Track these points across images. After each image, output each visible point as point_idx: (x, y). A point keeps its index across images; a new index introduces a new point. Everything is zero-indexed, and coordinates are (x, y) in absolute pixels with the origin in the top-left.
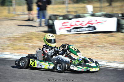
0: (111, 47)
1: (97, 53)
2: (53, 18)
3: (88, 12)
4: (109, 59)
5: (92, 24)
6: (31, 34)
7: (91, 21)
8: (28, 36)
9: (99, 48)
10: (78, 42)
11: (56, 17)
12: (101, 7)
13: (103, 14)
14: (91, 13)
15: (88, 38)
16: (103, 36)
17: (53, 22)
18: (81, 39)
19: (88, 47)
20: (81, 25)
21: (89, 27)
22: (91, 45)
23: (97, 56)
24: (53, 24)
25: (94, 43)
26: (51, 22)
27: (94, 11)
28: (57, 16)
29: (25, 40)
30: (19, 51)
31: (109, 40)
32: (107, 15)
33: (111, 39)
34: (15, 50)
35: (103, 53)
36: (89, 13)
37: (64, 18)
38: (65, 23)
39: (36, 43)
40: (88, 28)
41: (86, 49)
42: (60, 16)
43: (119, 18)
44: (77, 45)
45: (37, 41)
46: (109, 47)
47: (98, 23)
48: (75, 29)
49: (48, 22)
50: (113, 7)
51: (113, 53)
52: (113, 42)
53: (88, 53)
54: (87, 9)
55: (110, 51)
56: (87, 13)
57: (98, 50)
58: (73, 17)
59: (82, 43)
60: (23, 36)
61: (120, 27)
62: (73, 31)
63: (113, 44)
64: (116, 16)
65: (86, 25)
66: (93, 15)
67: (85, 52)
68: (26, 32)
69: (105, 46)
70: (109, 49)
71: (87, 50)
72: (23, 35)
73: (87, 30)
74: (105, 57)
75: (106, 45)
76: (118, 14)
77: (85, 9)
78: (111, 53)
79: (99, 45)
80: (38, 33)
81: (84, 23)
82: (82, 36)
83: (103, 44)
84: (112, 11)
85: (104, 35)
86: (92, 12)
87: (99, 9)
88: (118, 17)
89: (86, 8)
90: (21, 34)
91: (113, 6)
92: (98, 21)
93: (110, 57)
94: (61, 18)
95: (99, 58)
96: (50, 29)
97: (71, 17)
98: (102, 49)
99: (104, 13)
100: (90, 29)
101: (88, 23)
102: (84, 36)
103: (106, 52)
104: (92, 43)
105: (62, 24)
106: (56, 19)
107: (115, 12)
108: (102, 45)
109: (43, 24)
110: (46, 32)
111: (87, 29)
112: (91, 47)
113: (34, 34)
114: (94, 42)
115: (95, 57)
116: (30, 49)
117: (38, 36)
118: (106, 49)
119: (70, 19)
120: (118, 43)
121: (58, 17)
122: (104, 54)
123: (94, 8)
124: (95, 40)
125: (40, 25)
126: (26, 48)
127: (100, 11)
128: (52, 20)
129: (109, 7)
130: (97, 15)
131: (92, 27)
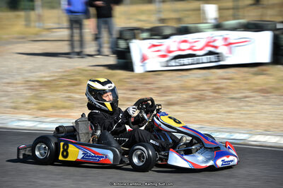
0: (260, 98)
1: (229, 112)
2: (127, 35)
3: (206, 19)
4: (257, 126)
5: (216, 47)
6: (79, 73)
8: (72, 78)
9: (234, 101)
10: (184, 88)
11: (134, 33)
12: (236, 8)
13: (240, 23)
14: (213, 21)
15: (207, 80)
16: (243, 75)
17: (128, 44)
18: (193, 82)
20: (190, 49)
21: (210, 53)
22: (215, 95)
23: (229, 121)
24: (128, 50)
25: (222, 91)
26: (122, 44)
27: (221, 17)
28: (136, 31)
29: (64, 86)
30: (53, 112)
31: (255, 84)
32: (250, 26)
33: (260, 80)
34: (42, 109)
36: (209, 21)
37: (152, 35)
38: (154, 46)
40: (208, 56)
41: (204, 103)
42: (143, 30)
43: (277, 32)
44: (182, 95)
46: (256, 98)
47: (231, 45)
48: (177, 60)
49: (117, 45)
50: (263, 8)
51: (265, 113)
52: (264, 87)
53: (208, 114)
54: (204, 13)
55: (259, 107)
56: (204, 21)
58: (173, 32)
59: (193, 90)
60: (62, 78)
62: (173, 63)
63: (265, 91)
64: (270, 27)
65: (201, 49)
66: (218, 27)
68: (68, 69)
69: (246, 97)
70: (257, 104)
71: (206, 107)
72: (61, 74)
74: (248, 121)
75: (248, 94)
76: (275, 23)
77: (200, 14)
78: (261, 113)
79: (234, 96)
80: (94, 70)
81: (198, 46)
83: (243, 93)
84: (262, 15)
85: (244, 73)
86: (216, 19)
87: (231, 12)
88: (274, 29)
89: (201, 12)
90: (56, 74)
91: (263, 4)
93: (258, 122)
94: (145, 35)
96: (121, 61)
97: (167, 32)
98: (241, 104)
99: (243, 21)
100: (212, 58)
101: (207, 45)
102: (199, 76)
103: (248, 110)
104: (217, 90)
106: (135, 37)
107: (268, 19)
109: (106, 50)
110: (110, 67)
111: (205, 59)
112: (214, 100)
113: (86, 73)
114: (222, 88)
115: (225, 123)
116: (77, 107)
118: (250, 104)
119: (166, 37)
120: (276, 89)
121: (139, 34)
122: (245, 114)
123: (220, 9)
124: (224, 83)
125: (99, 52)
126: (68, 104)
127: (235, 17)
128: (126, 40)
129: (254, 7)
130: (227, 27)
131: (217, 53)
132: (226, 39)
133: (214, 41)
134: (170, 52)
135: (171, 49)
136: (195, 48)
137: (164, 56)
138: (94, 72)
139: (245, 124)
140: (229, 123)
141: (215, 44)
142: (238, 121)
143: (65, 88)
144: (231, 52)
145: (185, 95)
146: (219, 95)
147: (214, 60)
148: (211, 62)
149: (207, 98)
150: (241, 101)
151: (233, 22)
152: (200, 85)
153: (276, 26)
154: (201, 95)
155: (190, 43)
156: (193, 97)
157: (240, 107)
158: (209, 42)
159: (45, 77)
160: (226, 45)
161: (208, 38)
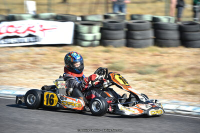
1: (42, 78)
3: (28, 11)
5: (34, 32)
7: (33, 27)
9: (45, 70)
10: (10, 60)
12: (49, 5)
13: (51, 15)
14: (32, 13)
15: (27, 54)
16: (53, 52)
18: (17, 56)
19: (27, 69)
20: (16, 32)
21: (30, 36)
22: (32, 65)
25: (38, 63)
27: (38, 10)
32: (58, 18)
35: (51, 79)
36: (30, 13)
41: (25, 71)
43: (77, 23)
48: (6, 40)
50: (68, 5)
53: (27, 79)
54: (26, 6)
56: (27, 13)
57: (43, 74)
58: (3, 19)
59: (17, 62)
61: (79, 37)
62: (2, 42)
64: (72, 19)
66: (36, 17)
67: (21, 78)
69: (54, 68)
73: (26, 41)
75: (56, 65)
76: (76, 16)
77: (23, 7)
79: (46, 66)
82: (18, 50)
83: (52, 65)
84: (67, 11)
85: (54, 50)
86: (34, 11)
87: (46, 7)
88: (75, 21)
89: (24, 5)
91: (68, 3)
92: (44, 28)
98: (50, 72)
99: (54, 14)
100: (31, 39)
101: (28, 29)
103: (55, 77)
104: (34, 62)
107: (71, 13)
108: (50, 66)
111: (26, 39)
112: (32, 69)
114: (38, 61)
118: (57, 73)
123: (38, 5)
124: (39, 58)
127: (49, 11)
129: (62, 5)
130: (42, 17)
131: (35, 36)
132: (41, 26)
135: (1, 32)
145: (11, 65)
146: (35, 66)
147: (32, 41)
148: (30, 42)
149: (27, 67)
151: (46, 14)
152: (21, 58)
153: (76, 19)
154: (22, 65)
156: (16, 66)
157: (49, 75)
158: (29, 28)
160: (42, 30)
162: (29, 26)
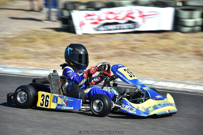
0: (164, 55)
1: (141, 65)
2: (70, 7)
4: (161, 75)
5: (133, 18)
6: (34, 34)
8: (29, 37)
9: (145, 57)
10: (110, 47)
11: (75, 6)
13: (151, 1)
15: (126, 41)
17: (70, 13)
18: (116, 42)
19: (127, 55)
20: (115, 19)
22: (132, 52)
23: (141, 71)
24: (70, 18)
25: (137, 50)
26: (66, 13)
28: (76, 4)
29: (22, 42)
30: (14, 61)
31: (160, 45)
32: (158, 4)
33: (164, 43)
34: (6, 58)
37: (88, 7)
38: (89, 15)
39: (42, 49)
40: (128, 24)
41: (124, 58)
42: (81, 4)
43: (177, 9)
44: (108, 51)
45: (44, 45)
46: (161, 56)
47: (144, 17)
49: (62, 14)
51: (167, 66)
52: (167, 48)
55: (163, 62)
57: (142, 61)
58: (104, 6)
59: (116, 48)
60: (21, 37)
61: (179, 23)
62: (102, 28)
63: (167, 51)
66: (135, 3)
68: (25, 30)
69: (154, 54)
70: (161, 59)
71: (125, 60)
72: (20, 34)
74: (154, 72)
75: (155, 52)
76: (176, 2)
78: (164, 66)
79: (145, 53)
80: (45, 32)
81: (121, 17)
82: (117, 37)
83: (151, 51)
85: (153, 37)
88: (175, 6)
90: (17, 33)
93: (162, 72)
94: (83, 7)
95: (144, 74)
96: (65, 25)
97: (99, 5)
98: (150, 59)
101: (128, 16)
102: (120, 38)
103: (155, 64)
104: (133, 49)
105: (85, 17)
106: (75, 8)
108: (148, 53)
109: (54, 17)
110: (57, 30)
111: (125, 26)
112: (131, 56)
113: (39, 33)
114: (137, 48)
116: (32, 58)
117: (46, 36)
118: (156, 59)
119: (98, 9)
120: (175, 49)
121: (78, 6)
124: (138, 44)
125: (49, 19)
126: (25, 55)
128: (68, 10)
130: (142, 3)
131: (134, 22)
132: (140, 12)
133: (132, 13)
134: (100, 20)
135: (102, 18)
136: (118, 18)
137: (96, 23)
138: (44, 33)
139: (152, 74)
140: (141, 73)
141: (133, 15)
142: (148, 71)
143: (23, 44)
144: (144, 22)
145: (111, 52)
146: (134, 52)
147: (132, 27)
148: (130, 28)
149: (126, 54)
150: (150, 57)
152: (121, 45)
153: (176, 4)
154: (122, 52)
155: (115, 14)
156: (116, 53)
157: (149, 61)
158: (129, 14)
159: (9, 35)
160: (141, 17)
161: (128, 11)
162: (128, 12)
